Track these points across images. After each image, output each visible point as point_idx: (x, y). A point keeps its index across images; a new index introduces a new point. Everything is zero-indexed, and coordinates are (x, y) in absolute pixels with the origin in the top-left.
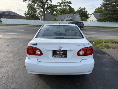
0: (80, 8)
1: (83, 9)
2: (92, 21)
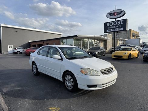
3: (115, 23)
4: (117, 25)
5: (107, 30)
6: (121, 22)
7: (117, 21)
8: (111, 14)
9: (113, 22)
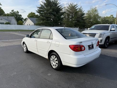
0: (12, 11)
1: (16, 12)
2: (29, 25)
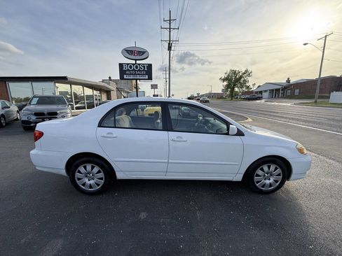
3: (137, 67)
4: (139, 70)
5: (125, 76)
6: (144, 67)
7: (139, 64)
8: (129, 52)
9: (133, 64)
